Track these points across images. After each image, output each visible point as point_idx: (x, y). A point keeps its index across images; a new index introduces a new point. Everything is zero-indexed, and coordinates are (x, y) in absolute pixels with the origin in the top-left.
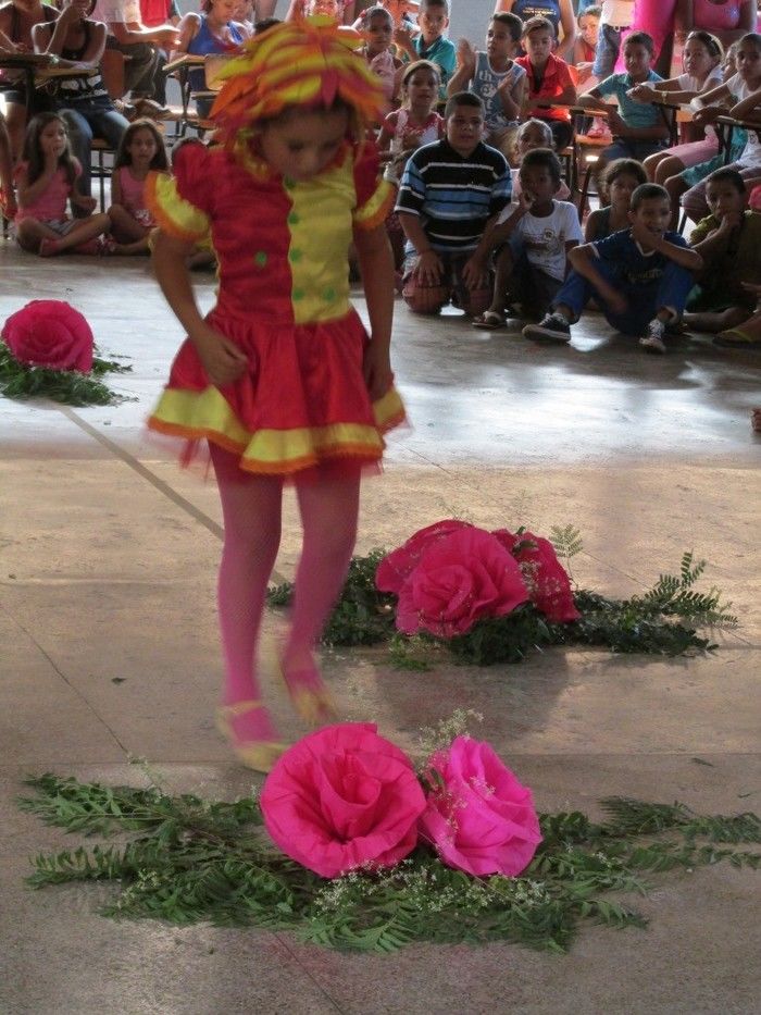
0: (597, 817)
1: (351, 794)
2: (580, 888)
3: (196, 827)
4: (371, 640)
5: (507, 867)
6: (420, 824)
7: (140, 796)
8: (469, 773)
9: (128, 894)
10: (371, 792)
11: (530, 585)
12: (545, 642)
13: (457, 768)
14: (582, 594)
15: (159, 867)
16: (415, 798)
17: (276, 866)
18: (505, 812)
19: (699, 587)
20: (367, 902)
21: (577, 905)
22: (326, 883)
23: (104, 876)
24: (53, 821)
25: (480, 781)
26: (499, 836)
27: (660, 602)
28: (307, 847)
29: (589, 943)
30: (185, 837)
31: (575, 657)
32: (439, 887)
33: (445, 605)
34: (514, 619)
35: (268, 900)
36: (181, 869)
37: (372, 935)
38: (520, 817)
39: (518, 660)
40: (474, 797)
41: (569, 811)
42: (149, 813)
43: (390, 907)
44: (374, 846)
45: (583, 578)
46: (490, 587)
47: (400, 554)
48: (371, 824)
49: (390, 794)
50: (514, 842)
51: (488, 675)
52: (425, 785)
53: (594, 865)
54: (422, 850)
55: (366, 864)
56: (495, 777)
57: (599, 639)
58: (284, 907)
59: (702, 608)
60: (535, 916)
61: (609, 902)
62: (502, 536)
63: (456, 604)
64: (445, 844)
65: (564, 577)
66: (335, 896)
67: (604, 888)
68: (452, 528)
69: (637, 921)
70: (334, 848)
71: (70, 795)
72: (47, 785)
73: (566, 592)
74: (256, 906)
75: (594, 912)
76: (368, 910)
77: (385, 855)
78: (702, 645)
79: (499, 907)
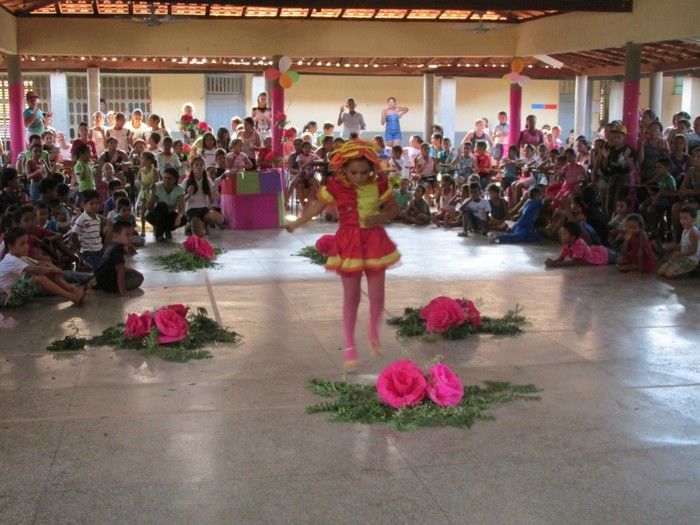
0: (483, 387)
1: (404, 382)
2: (476, 409)
3: (358, 393)
4: (418, 334)
5: (453, 403)
6: (425, 391)
7: (343, 385)
8: (440, 374)
9: (335, 414)
10: (410, 381)
11: (466, 315)
12: (471, 332)
13: (436, 373)
14: (484, 318)
15: (346, 406)
16: (423, 383)
17: (382, 405)
18: (451, 386)
19: (521, 314)
20: (408, 415)
21: (474, 414)
22: (396, 410)
23: (329, 410)
24: (316, 393)
25: (443, 377)
26: (450, 394)
27: (508, 319)
28: (390, 399)
29: (477, 426)
30: (355, 397)
31: (482, 336)
32: (431, 410)
33: (440, 322)
34: (462, 326)
35: (378, 415)
36: (352, 407)
37: (409, 426)
38: (457, 388)
39: (463, 338)
40: (441, 382)
41: (474, 385)
42: (345, 389)
43: (416, 417)
44: (410, 398)
45: (485, 312)
46: (454, 317)
47: (427, 307)
48: (410, 391)
49: (415, 381)
50: (455, 395)
51: (454, 343)
52: (426, 379)
53: (480, 402)
54: (426, 399)
55: (409, 403)
56: (448, 376)
57: (489, 331)
58: (383, 417)
59: (521, 320)
60: (460, 418)
61: (485, 413)
62: (458, 301)
63: (444, 322)
64: (433, 396)
65: (478, 313)
66: (398, 414)
67: (482, 409)
68: (443, 299)
69: (492, 418)
70: (399, 399)
71: (321, 385)
72: (315, 382)
73: (478, 317)
74: (374, 417)
75: (479, 416)
76: (408, 418)
77: (414, 401)
78: (520, 331)
79: (450, 415)
